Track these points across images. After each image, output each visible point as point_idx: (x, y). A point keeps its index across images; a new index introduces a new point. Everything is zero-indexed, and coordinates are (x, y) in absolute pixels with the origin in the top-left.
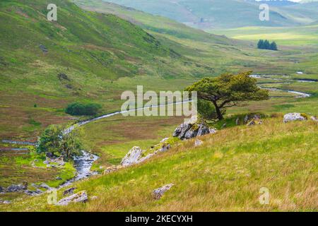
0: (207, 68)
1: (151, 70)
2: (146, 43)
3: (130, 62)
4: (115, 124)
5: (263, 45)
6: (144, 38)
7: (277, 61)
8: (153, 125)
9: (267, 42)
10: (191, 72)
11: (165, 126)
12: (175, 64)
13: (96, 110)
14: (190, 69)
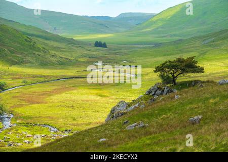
0: (66, 59)
1: (31, 60)
2: (27, 43)
3: (18, 55)
4: (18, 95)
5: (99, 44)
6: (26, 40)
7: (109, 54)
8: (43, 95)
9: (100, 43)
10: (57, 61)
11: (50, 95)
12: (46, 57)
13: (3, 86)
14: (56, 59)
